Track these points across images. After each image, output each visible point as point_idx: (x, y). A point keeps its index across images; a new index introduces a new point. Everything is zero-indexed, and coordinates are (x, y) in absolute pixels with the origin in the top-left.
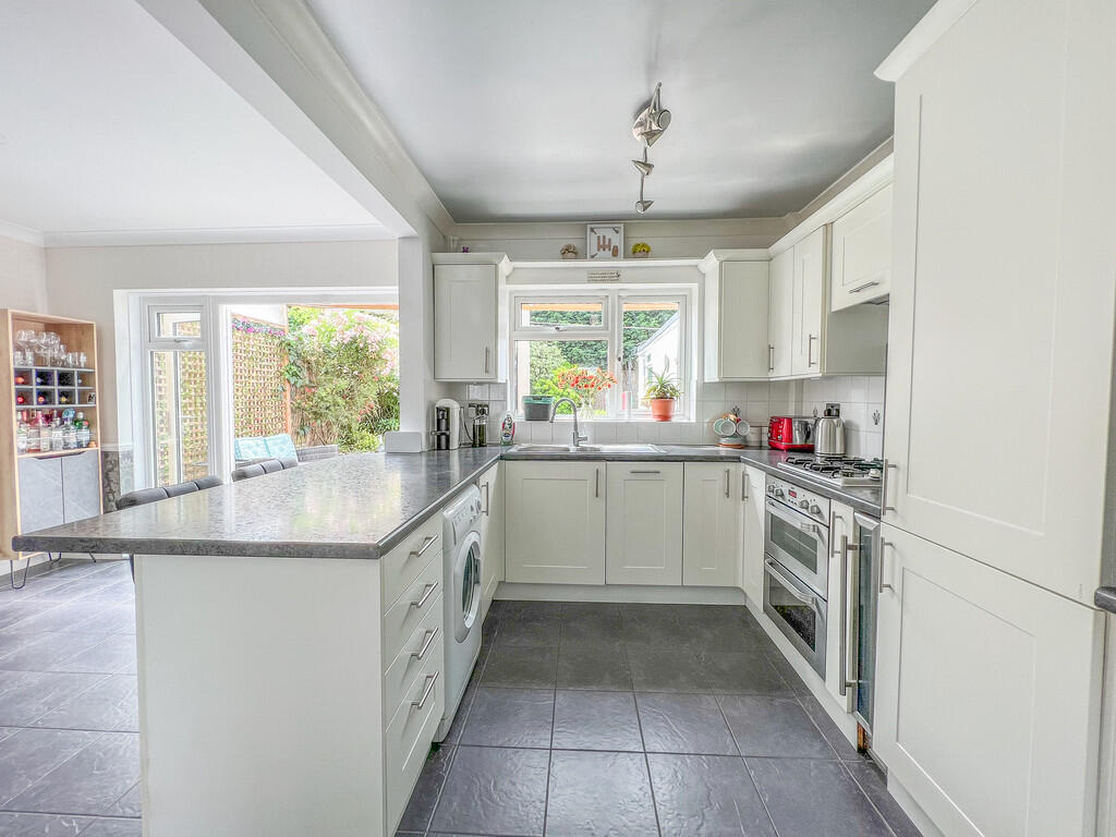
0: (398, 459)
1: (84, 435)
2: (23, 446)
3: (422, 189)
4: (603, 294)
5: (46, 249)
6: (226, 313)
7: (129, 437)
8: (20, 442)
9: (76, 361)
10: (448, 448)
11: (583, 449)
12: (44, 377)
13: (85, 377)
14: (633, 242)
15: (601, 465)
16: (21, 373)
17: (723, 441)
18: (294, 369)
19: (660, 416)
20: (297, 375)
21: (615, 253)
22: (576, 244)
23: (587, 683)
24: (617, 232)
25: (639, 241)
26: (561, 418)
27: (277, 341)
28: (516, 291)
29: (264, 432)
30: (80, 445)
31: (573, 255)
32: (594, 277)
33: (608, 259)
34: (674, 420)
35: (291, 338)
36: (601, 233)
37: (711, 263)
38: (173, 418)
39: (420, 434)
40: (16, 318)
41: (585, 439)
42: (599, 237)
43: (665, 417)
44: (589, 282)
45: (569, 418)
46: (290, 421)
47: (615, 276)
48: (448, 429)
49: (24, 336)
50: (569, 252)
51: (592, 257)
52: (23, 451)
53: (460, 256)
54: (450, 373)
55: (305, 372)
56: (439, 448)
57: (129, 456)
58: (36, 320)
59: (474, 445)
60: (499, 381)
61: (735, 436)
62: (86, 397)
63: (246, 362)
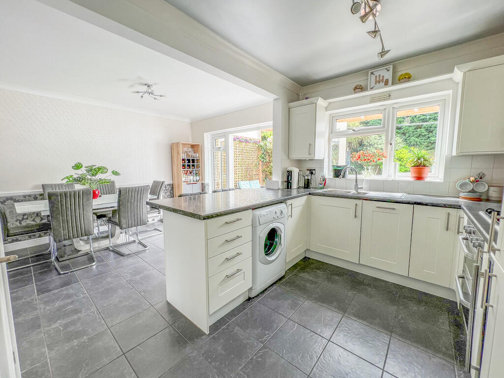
0: (271, 191)
1: (198, 178)
2: (184, 180)
3: (279, 78)
4: (382, 108)
5: (191, 123)
6: (231, 137)
7: (208, 179)
8: (183, 179)
9: (196, 156)
10: (291, 188)
11: (359, 193)
12: (189, 160)
13: (198, 160)
14: (399, 74)
15: (359, 202)
16: (183, 160)
17: (462, 195)
18: (263, 155)
19: (415, 177)
20: (264, 158)
21: (386, 83)
22: (363, 84)
23: (323, 302)
24: (388, 70)
25: (403, 72)
26: (350, 176)
27: (257, 146)
28: (333, 114)
29: (251, 179)
30: (197, 181)
31: (360, 90)
32: (374, 99)
33: (382, 87)
34: (427, 180)
35: (262, 144)
36: (377, 74)
37: (458, 75)
38: (220, 173)
39: (278, 182)
40: (182, 144)
41: (362, 188)
42: (376, 76)
43: (419, 178)
44: (370, 102)
45: (353, 177)
46: (261, 176)
47: (389, 96)
48: (291, 180)
49: (186, 149)
50: (359, 88)
51: (372, 88)
52: (184, 182)
53: (305, 101)
54: (296, 155)
55: (267, 157)
56: (288, 188)
57: (208, 185)
58: (189, 144)
59: (305, 188)
60: (315, 158)
61: (473, 191)
62: (198, 167)
63: (246, 154)
